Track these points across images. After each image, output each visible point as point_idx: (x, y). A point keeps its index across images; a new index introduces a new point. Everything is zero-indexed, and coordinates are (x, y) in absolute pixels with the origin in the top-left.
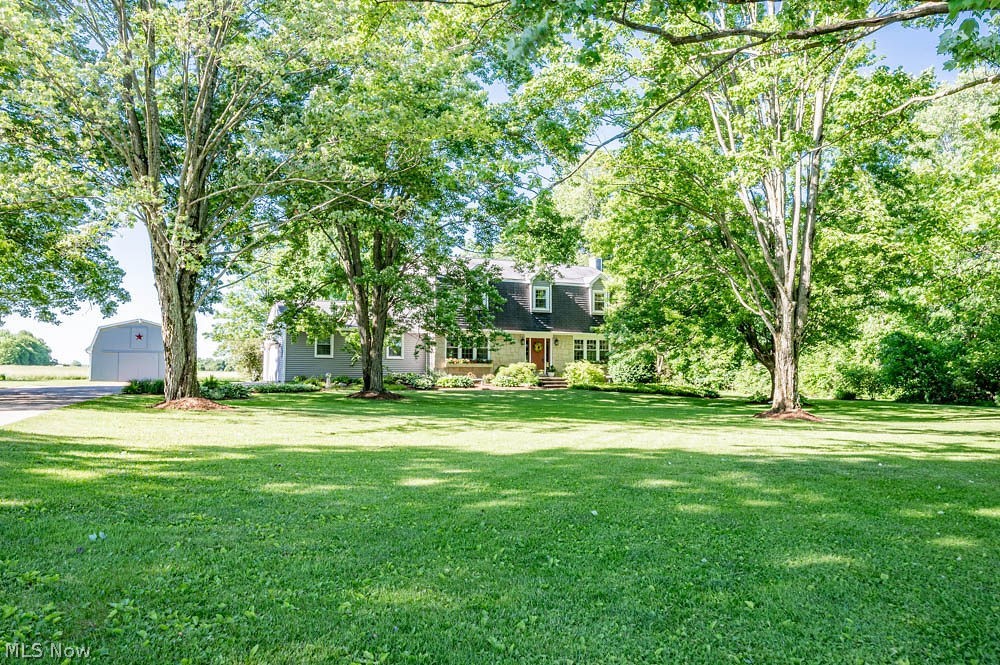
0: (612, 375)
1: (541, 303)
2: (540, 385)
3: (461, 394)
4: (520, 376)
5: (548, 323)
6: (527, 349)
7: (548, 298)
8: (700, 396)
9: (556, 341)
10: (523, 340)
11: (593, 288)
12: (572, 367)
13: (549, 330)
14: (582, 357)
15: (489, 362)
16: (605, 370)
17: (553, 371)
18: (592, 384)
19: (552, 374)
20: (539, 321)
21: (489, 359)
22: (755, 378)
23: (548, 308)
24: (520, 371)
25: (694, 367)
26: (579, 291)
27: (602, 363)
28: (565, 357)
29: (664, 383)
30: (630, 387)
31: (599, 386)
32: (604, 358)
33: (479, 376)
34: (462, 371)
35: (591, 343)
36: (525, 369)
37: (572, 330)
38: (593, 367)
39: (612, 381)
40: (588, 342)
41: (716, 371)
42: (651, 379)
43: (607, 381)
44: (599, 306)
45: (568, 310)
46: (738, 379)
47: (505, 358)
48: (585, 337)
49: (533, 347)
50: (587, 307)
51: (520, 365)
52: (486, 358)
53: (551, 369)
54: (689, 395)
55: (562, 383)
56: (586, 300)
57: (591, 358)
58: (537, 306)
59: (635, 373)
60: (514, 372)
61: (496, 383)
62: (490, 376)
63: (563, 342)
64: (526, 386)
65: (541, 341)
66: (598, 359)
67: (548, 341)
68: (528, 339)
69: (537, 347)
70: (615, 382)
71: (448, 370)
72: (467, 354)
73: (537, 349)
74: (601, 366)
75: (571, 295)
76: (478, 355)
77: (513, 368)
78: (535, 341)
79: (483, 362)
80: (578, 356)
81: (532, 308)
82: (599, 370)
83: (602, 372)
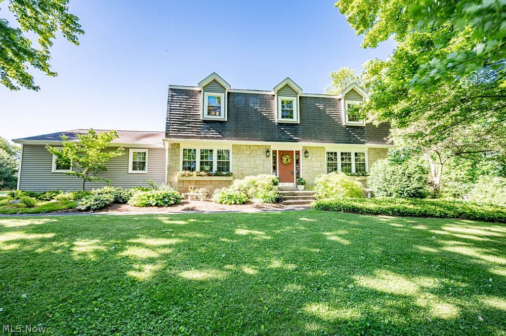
0: (372, 189)
1: (287, 114)
2: (277, 200)
5: (296, 134)
6: (274, 161)
7: (295, 109)
9: (306, 152)
10: (268, 151)
11: (346, 98)
13: (296, 141)
14: (336, 169)
15: (229, 175)
16: (364, 182)
17: (302, 184)
19: (301, 187)
20: (287, 131)
21: (231, 171)
23: (296, 119)
26: (330, 102)
27: (358, 176)
28: (316, 169)
32: (361, 170)
35: (346, 154)
37: (322, 141)
38: (347, 179)
39: (373, 196)
40: (342, 154)
43: (367, 194)
44: (353, 117)
45: (318, 121)
47: (247, 171)
48: (339, 148)
49: (281, 159)
50: (340, 118)
52: (228, 170)
53: (300, 182)
56: (338, 111)
57: (346, 169)
58: (283, 117)
59: (408, 186)
63: (313, 153)
65: (290, 153)
66: (354, 171)
67: (298, 153)
68: (275, 152)
69: (285, 159)
72: (206, 167)
73: (285, 161)
74: (359, 178)
75: (321, 107)
76: (218, 168)
77: (247, 180)
78: (283, 153)
79: (222, 175)
80: (332, 168)
81: (277, 118)
82: (356, 182)
83: (360, 184)
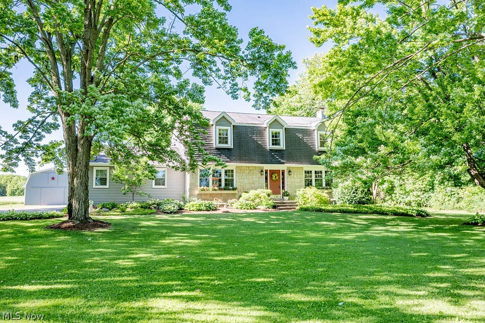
0: (335, 198)
1: (276, 142)
2: (274, 207)
4: (257, 200)
5: (282, 158)
6: (266, 178)
7: (282, 138)
8: (412, 216)
9: (290, 171)
10: (262, 171)
11: (318, 130)
12: (301, 192)
13: (283, 163)
14: (311, 184)
15: (234, 189)
16: (330, 194)
17: (287, 196)
18: (318, 206)
19: (286, 198)
20: (276, 156)
21: (235, 186)
22: (447, 198)
23: (282, 146)
24: (258, 196)
25: (397, 190)
26: (307, 132)
27: (327, 189)
28: (296, 184)
29: (379, 204)
30: (351, 208)
31: (323, 208)
32: (329, 185)
33: (225, 201)
34: (211, 197)
35: (318, 173)
36: (262, 195)
37: (301, 163)
38: (318, 192)
39: (336, 203)
40: (316, 172)
41: (415, 193)
42: (369, 201)
43: (331, 202)
44: (323, 144)
45: (298, 147)
46: (433, 199)
47: (248, 186)
48: (314, 168)
49: (271, 176)
50: (314, 145)
51: (258, 191)
52: (232, 185)
53: (286, 194)
54: (403, 214)
55: (293, 205)
56: (313, 139)
57: (319, 185)
58: (273, 144)
59: (355, 196)
60: (252, 197)
61: (237, 206)
62: (233, 200)
63: (295, 172)
64: (262, 209)
65: (277, 172)
66: (324, 185)
67: (283, 172)
68: (266, 171)
69: (274, 176)
70: (338, 204)
71: (200, 196)
73: (274, 178)
74: (326, 191)
75: (300, 136)
76: (225, 184)
77: (252, 193)
78: (272, 172)
79: (230, 190)
80: (308, 184)
81: (269, 146)
82: (324, 194)
83: (326, 195)
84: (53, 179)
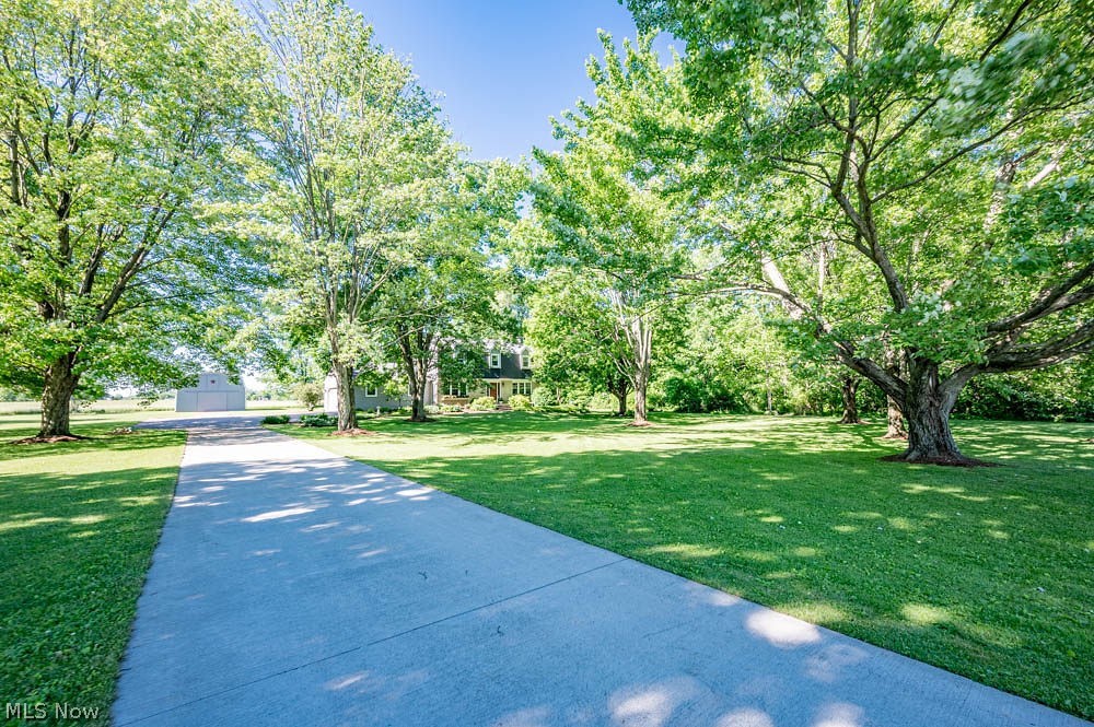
0: (533, 402)
1: (495, 363)
2: (497, 409)
3: (457, 416)
4: (485, 405)
5: (499, 374)
6: (488, 389)
7: (499, 359)
9: (503, 384)
10: (486, 384)
11: (522, 355)
12: (511, 399)
13: (499, 378)
14: (517, 393)
15: (467, 397)
16: (530, 399)
18: (524, 409)
19: (502, 403)
20: (494, 373)
21: (467, 395)
23: (499, 366)
24: (486, 402)
26: (516, 356)
28: (508, 393)
32: (529, 393)
33: (463, 405)
34: (453, 403)
35: (522, 384)
36: (488, 401)
37: (511, 378)
38: (523, 398)
40: (520, 384)
43: (531, 406)
44: (526, 364)
45: (510, 367)
47: (476, 395)
48: (519, 381)
49: (491, 387)
50: (519, 365)
51: (485, 398)
52: (465, 394)
53: (501, 400)
55: (508, 407)
56: (519, 361)
57: (522, 392)
58: (493, 364)
60: (482, 402)
61: (473, 409)
62: (468, 405)
63: (506, 384)
64: (489, 410)
65: (496, 384)
66: (525, 393)
67: (499, 384)
68: (488, 384)
69: (493, 387)
71: (445, 402)
72: (455, 393)
73: (493, 389)
74: (527, 397)
75: (511, 359)
76: (461, 393)
77: (481, 400)
78: (492, 385)
79: (464, 397)
80: (515, 392)
81: (490, 365)
83: (527, 400)
84: (213, 382)
